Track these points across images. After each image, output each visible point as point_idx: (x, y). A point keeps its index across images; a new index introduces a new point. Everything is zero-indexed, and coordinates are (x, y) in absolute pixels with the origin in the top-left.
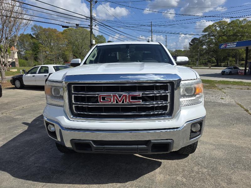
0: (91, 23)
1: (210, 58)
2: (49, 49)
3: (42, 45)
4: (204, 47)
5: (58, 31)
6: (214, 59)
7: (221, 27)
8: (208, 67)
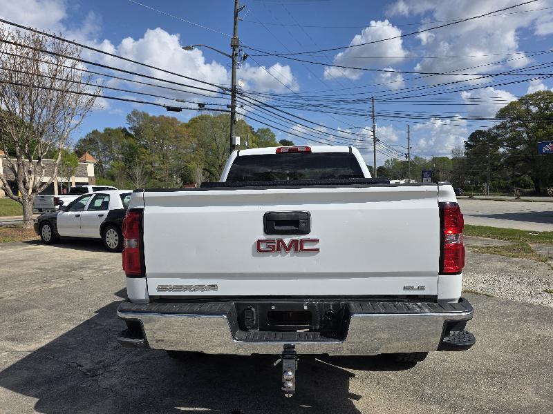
0: (233, 100)
1: (517, 176)
2: (160, 158)
3: (145, 150)
4: (501, 150)
5: (179, 122)
6: (526, 178)
7: (542, 105)
8: (514, 198)
